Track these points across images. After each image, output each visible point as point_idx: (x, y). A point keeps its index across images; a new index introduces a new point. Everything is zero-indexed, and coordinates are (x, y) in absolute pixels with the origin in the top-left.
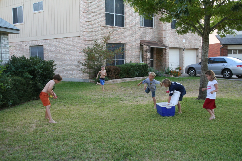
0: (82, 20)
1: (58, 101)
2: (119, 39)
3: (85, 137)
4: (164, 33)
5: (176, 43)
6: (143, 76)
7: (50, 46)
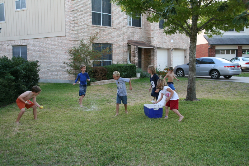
0: (67, 19)
1: (42, 103)
2: (106, 39)
3: (70, 140)
4: (152, 34)
5: (164, 44)
6: (131, 77)
7: (34, 46)
